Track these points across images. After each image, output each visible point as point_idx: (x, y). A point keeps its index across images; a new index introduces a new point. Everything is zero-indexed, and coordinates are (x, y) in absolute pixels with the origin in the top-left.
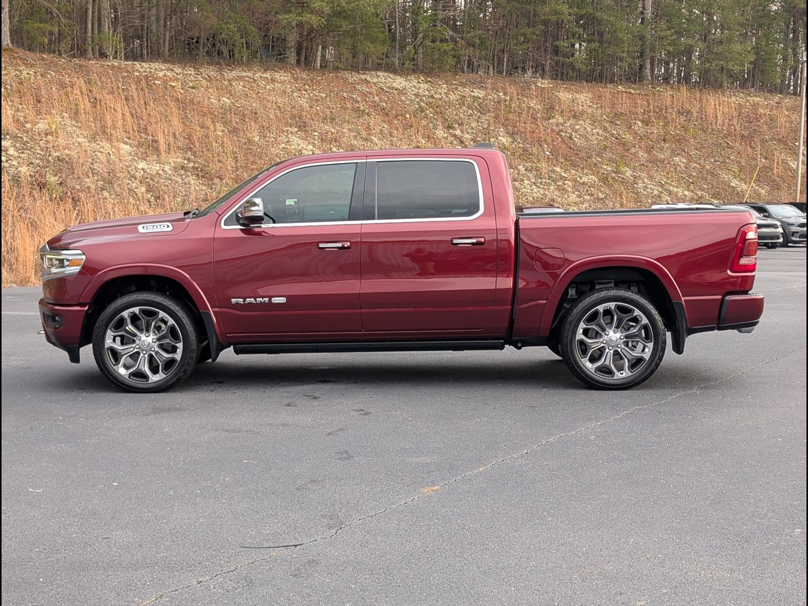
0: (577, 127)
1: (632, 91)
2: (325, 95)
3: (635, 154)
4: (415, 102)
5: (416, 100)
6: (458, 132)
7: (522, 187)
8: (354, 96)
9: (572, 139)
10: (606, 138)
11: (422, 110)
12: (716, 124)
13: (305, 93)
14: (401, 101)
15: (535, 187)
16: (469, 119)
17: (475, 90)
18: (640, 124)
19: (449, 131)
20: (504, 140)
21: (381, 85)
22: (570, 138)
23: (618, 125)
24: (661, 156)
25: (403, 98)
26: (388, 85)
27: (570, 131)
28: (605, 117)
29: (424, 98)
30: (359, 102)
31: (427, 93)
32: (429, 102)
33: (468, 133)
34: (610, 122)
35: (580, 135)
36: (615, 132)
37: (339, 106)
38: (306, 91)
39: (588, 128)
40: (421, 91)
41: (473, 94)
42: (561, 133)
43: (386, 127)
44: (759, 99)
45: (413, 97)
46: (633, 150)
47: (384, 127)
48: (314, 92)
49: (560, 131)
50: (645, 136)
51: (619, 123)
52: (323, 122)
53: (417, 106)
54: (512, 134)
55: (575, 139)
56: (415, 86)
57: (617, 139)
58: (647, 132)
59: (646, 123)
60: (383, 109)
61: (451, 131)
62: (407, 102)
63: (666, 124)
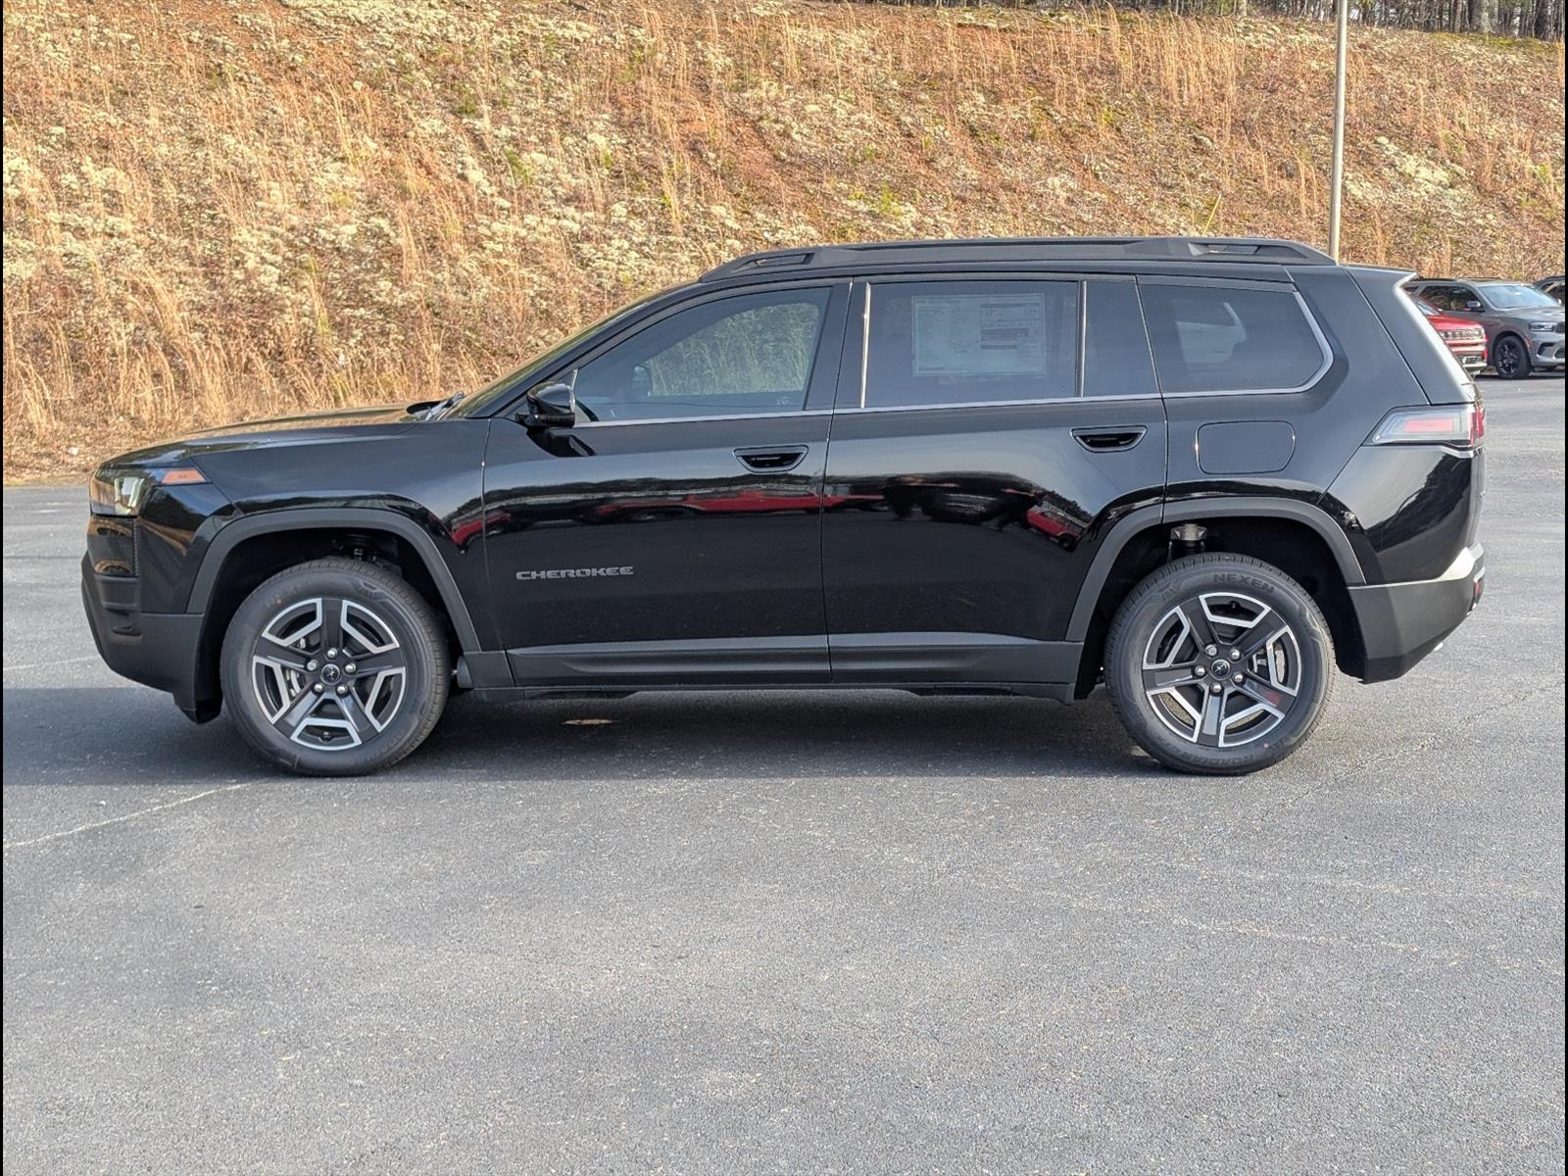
0: (811, 108)
1: (992, 24)
2: (130, 37)
3: (946, 172)
4: (391, 52)
5: (396, 46)
6: (484, 124)
7: (600, 254)
8: (220, 40)
9: (789, 136)
10: (881, 134)
11: (403, 69)
12: (1181, 97)
13: (78, 32)
14: (356, 49)
15: (633, 254)
16: (528, 91)
17: (570, 24)
18: (981, 99)
19: (461, 118)
20: (600, 141)
21: (315, 11)
22: (785, 134)
23: (921, 102)
24: (1015, 174)
25: (361, 43)
26: (332, 13)
27: (787, 119)
28: (895, 83)
29: (420, 42)
30: (225, 51)
31: (434, 29)
32: (428, 51)
33: (511, 124)
34: (902, 95)
35: (811, 127)
36: (908, 120)
37: (162, 63)
38: (83, 27)
39: (839, 110)
40: (418, 25)
41: (560, 32)
42: (764, 124)
43: (280, 110)
44: (1317, 37)
45: (389, 40)
46: (943, 162)
47: (275, 112)
48: (106, 31)
49: (761, 118)
50: (984, 126)
51: (923, 96)
52: (96, 101)
53: (393, 62)
54: (631, 125)
55: (797, 137)
56: (407, 14)
57: (909, 135)
58: (992, 118)
59: (995, 97)
60: (293, 69)
61: (465, 121)
62: (370, 52)
63: (1050, 100)
